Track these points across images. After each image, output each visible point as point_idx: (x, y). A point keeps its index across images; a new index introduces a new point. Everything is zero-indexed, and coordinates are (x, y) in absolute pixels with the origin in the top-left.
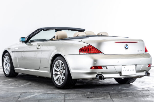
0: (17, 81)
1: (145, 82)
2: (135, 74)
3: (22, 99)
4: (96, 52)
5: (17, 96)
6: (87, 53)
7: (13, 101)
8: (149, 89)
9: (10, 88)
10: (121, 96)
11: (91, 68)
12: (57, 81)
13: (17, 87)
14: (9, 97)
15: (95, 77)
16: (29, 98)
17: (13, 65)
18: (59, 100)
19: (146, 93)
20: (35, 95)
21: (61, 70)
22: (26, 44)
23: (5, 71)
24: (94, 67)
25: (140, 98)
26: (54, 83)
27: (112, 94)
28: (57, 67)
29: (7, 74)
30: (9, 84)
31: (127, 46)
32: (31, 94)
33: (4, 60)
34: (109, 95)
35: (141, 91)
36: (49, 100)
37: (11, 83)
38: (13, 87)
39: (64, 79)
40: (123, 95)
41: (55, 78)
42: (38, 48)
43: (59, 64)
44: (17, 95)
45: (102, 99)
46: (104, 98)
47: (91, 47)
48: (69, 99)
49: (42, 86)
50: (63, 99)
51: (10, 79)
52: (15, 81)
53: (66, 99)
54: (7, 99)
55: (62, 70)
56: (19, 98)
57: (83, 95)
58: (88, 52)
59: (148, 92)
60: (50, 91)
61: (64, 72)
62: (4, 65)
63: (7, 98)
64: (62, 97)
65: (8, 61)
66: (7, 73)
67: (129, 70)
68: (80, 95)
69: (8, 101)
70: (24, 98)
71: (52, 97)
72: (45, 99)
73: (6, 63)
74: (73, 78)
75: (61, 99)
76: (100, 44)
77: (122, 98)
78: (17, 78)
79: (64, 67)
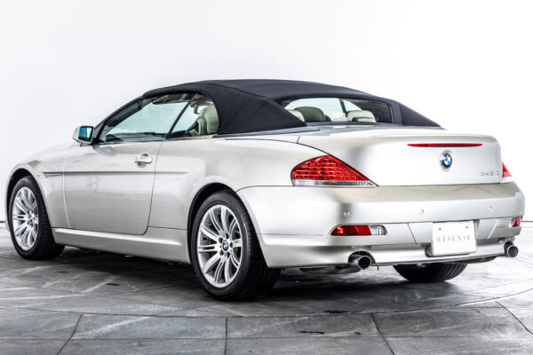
0: (68, 275)
1: (489, 276)
2: (474, 252)
3: (84, 337)
4: (347, 179)
5: (69, 326)
6: (319, 181)
7: (56, 342)
8: (506, 301)
9: (53, 297)
10: (411, 328)
11: (335, 232)
12: (213, 275)
13: (76, 293)
14: (41, 329)
15: (346, 261)
16: (108, 334)
17: (47, 217)
18: (206, 340)
19: (495, 315)
20: (129, 322)
21: (224, 239)
22: (94, 148)
23: (19, 240)
24: (342, 227)
25: (477, 335)
26: (202, 280)
27: (382, 319)
28: (212, 228)
29: (25, 248)
30: (44, 283)
31: (449, 159)
32: (114, 318)
33: (15, 202)
34: (373, 323)
35: (479, 309)
36: (173, 341)
37: (48, 280)
38: (62, 296)
39: (238, 268)
40: (420, 323)
41: (205, 266)
42: (140, 164)
43: (219, 217)
44: (66, 321)
45: (349, 337)
46: (358, 334)
47: (330, 161)
48: (240, 336)
49: (159, 291)
50: (220, 336)
51: (39, 268)
52: (60, 274)
53: (232, 335)
54: (34, 336)
55: (228, 237)
56: (74, 332)
57: (287, 322)
58: (321, 178)
59: (502, 314)
60: (193, 308)
61: (239, 243)
62: (13, 217)
63: (35, 333)
64: (216, 331)
65: (27, 204)
66: (28, 246)
67: (456, 239)
68: (278, 324)
69: (39, 343)
70: (90, 333)
71: (184, 328)
72: (161, 336)
73: (23, 213)
74: (269, 264)
75: (214, 337)
76: (358, 150)
77: (417, 334)
78: (60, 262)
79: (238, 229)
